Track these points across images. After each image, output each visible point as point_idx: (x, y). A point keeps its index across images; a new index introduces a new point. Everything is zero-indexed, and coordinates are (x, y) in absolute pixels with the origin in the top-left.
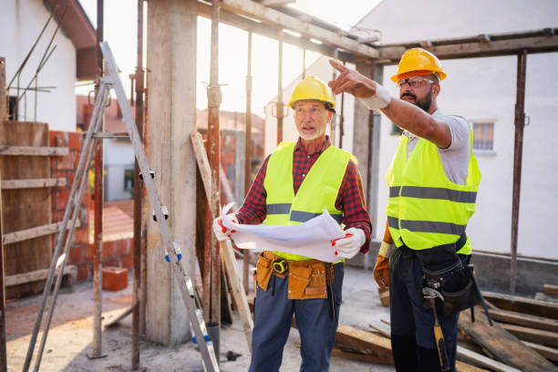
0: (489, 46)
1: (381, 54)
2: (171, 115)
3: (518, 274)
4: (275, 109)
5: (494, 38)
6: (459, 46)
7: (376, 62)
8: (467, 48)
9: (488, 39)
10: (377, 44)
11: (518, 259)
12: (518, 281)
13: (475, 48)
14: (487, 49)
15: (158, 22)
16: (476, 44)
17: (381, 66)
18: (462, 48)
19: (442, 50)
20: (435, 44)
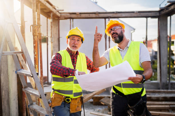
0: (98, 15)
1: (61, 16)
8: (91, 15)
13: (94, 16)
16: (94, 14)
18: (89, 15)
19: (83, 16)
20: (80, 13)
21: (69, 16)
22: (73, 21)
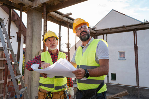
1: (96, 32)
2: (32, 46)
3: (140, 92)
4: (67, 45)
5: (127, 27)
6: (117, 29)
7: (95, 34)
8: (120, 30)
9: (125, 26)
10: (95, 29)
11: (140, 88)
12: (140, 95)
13: (122, 29)
14: (125, 29)
15: (29, 18)
16: (122, 28)
17: (97, 36)
18: (118, 29)
19: (113, 30)
20: (111, 29)
21: (102, 32)
22: (107, 35)
